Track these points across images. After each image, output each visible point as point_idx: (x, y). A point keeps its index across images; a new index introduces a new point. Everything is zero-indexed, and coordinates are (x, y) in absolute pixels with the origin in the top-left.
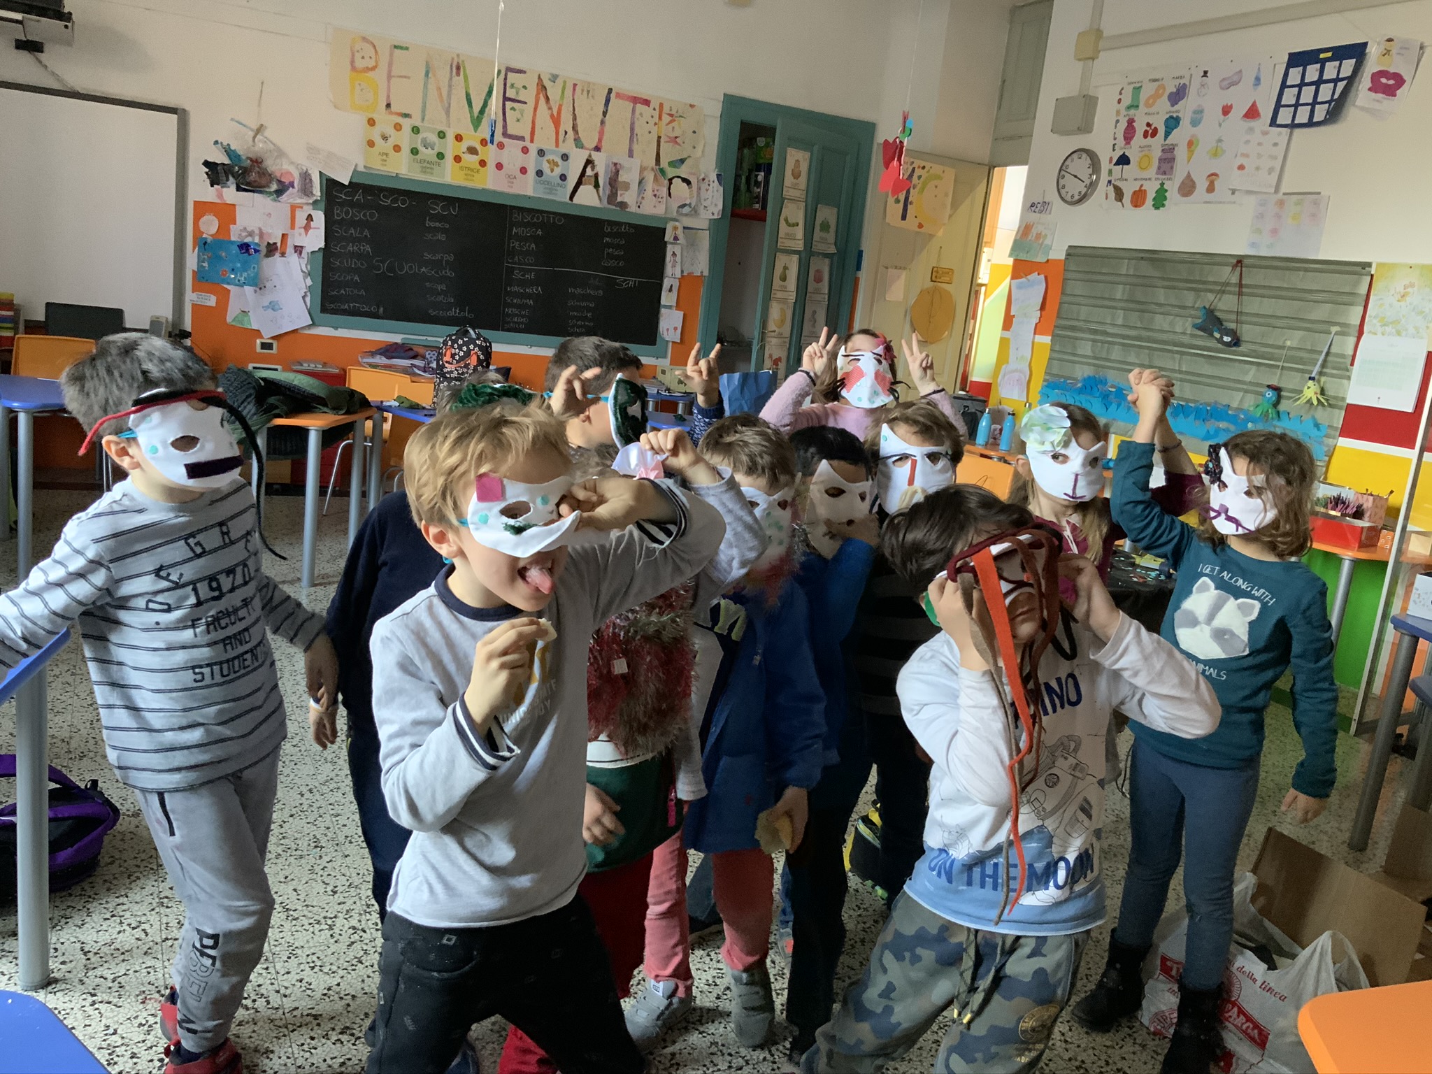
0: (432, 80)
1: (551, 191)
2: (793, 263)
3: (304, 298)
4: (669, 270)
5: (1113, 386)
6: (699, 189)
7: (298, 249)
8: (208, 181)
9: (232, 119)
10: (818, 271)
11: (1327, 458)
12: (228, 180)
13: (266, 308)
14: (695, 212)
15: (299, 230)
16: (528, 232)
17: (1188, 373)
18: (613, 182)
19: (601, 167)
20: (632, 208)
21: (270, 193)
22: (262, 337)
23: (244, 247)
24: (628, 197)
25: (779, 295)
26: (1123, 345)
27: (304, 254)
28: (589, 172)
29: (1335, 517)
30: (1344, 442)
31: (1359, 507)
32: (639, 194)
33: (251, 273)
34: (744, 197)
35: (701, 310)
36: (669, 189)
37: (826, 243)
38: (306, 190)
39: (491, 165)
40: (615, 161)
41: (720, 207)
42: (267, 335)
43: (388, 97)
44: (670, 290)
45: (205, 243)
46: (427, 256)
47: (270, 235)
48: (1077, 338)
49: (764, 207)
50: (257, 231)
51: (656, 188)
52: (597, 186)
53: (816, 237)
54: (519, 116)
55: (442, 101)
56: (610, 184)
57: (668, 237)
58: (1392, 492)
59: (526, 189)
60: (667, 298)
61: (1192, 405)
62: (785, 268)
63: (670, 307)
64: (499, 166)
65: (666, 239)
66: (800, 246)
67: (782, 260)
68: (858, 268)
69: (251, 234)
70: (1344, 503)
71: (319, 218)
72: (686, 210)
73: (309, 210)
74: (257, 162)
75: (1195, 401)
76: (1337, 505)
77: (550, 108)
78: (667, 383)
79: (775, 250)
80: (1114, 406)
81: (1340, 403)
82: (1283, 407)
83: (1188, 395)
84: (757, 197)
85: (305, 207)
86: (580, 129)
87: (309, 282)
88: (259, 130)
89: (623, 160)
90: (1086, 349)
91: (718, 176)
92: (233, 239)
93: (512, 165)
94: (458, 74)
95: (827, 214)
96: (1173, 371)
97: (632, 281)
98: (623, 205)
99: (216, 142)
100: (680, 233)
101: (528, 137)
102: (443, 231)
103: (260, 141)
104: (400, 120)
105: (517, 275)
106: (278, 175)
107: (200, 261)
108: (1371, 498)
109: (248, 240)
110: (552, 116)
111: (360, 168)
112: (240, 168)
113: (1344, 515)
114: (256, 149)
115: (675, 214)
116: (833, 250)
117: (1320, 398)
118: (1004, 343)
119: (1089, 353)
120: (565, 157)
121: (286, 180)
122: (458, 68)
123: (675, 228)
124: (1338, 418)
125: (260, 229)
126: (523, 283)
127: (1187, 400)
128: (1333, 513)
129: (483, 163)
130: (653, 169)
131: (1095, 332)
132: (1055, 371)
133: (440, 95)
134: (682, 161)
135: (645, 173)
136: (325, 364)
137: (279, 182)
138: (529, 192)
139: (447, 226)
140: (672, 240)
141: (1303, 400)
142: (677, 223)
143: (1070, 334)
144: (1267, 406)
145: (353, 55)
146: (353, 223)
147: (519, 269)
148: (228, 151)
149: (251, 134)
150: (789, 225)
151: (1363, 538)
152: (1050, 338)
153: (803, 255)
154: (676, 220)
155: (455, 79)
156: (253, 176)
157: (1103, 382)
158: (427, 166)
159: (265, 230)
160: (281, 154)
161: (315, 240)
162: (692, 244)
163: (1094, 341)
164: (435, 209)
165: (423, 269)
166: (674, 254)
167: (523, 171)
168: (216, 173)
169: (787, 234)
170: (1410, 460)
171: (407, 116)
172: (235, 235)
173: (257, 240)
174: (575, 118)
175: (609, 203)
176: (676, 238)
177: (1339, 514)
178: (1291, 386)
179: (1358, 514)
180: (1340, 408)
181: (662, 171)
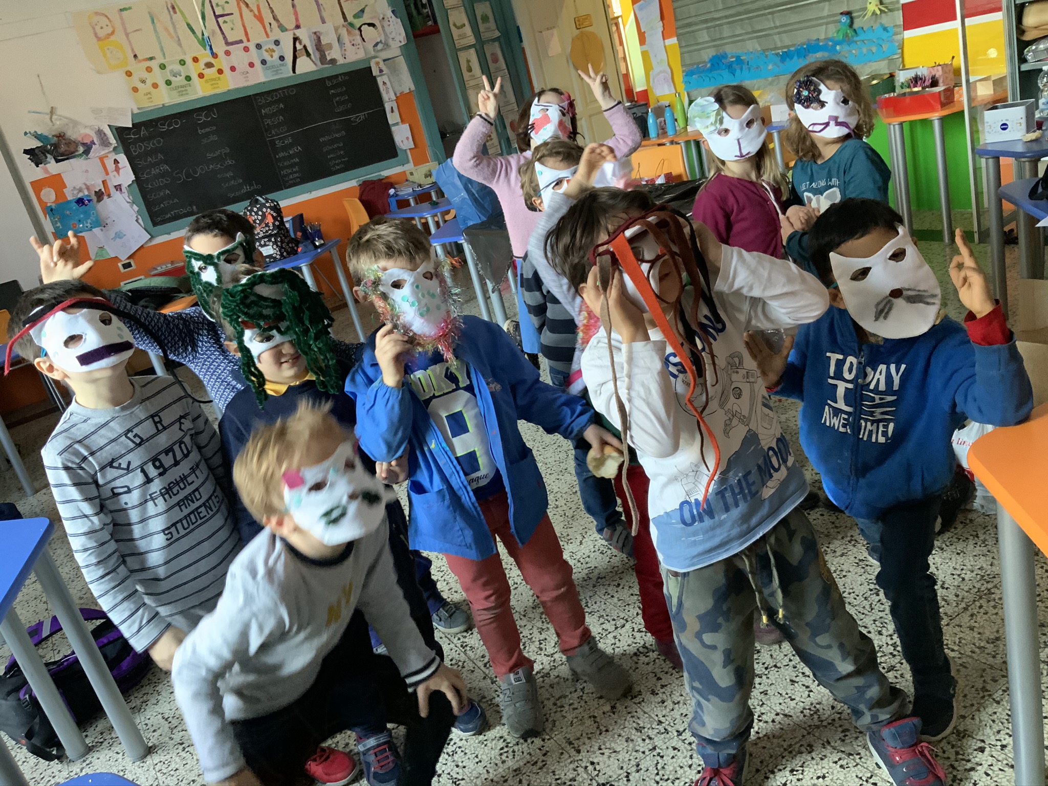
0: (158, 25)
1: (277, 72)
2: (472, 55)
3: (137, 221)
4: (385, 96)
5: (732, 57)
6: (383, 27)
7: (118, 188)
8: (33, 164)
9: (29, 112)
10: (493, 54)
11: (900, 51)
12: (46, 157)
13: (114, 239)
14: (387, 46)
15: (112, 174)
16: (274, 108)
17: (782, 26)
18: (319, 46)
19: (307, 40)
20: (341, 61)
21: (81, 155)
22: (121, 261)
23: (80, 201)
24: (334, 53)
25: (472, 83)
26: (729, 23)
27: (124, 189)
28: (299, 47)
29: (917, 92)
30: (908, 34)
31: (933, 77)
32: (341, 48)
33: (93, 218)
34: (418, 20)
35: (420, 117)
36: (361, 35)
37: (491, 30)
38: (105, 143)
39: (227, 70)
40: (314, 31)
41: (404, 34)
42: (124, 258)
43: (133, 50)
44: (392, 111)
45: (52, 210)
46: (210, 156)
47: (93, 185)
48: (693, 32)
49: (435, 22)
50: (84, 187)
51: (351, 38)
52: (308, 55)
53: (482, 29)
54: (232, 26)
55: (172, 37)
56: (317, 49)
57: (375, 72)
58: (953, 57)
59: (259, 78)
60: (393, 118)
61: (792, 49)
62: (468, 61)
63: (397, 124)
64: (233, 69)
65: (374, 74)
66: (472, 40)
67: (463, 57)
68: (521, 41)
69: (80, 190)
70: (921, 79)
71: (123, 159)
72: (380, 47)
73: (113, 156)
74: (61, 136)
75: (793, 45)
76: (916, 82)
77: (251, 11)
78: (417, 181)
79: (456, 51)
80: (738, 72)
81: (897, 6)
82: (857, 24)
83: (787, 42)
84: (428, 16)
85: (109, 155)
86: (279, 17)
87: (136, 208)
88: (52, 111)
89: (320, 28)
90: (704, 36)
91: (393, 12)
92: (69, 198)
93: (242, 65)
94: (175, 12)
95: (482, 9)
96: (771, 28)
97: (362, 116)
98: (333, 61)
99: (26, 134)
100: (382, 65)
101: (245, 39)
102: (213, 133)
103: (56, 120)
104: (149, 63)
105: (279, 144)
106: (80, 139)
107: (54, 223)
108: (940, 68)
109: (80, 195)
110: (255, 16)
111: (136, 111)
112: (51, 145)
113: (924, 88)
114: (56, 127)
115: (373, 53)
116: (497, 34)
117: (881, 7)
118: (645, 55)
119: (707, 39)
120: (277, 43)
121: (88, 141)
122: (173, 8)
123: (378, 63)
124: (899, 17)
125: (85, 184)
126: (285, 148)
127: (788, 47)
128: (916, 89)
129: (220, 72)
130: (343, 26)
131: (706, 21)
132: (688, 62)
133: (169, 34)
134: (362, 11)
135: (340, 31)
136: (172, 263)
137: (83, 144)
138: (262, 79)
139: (214, 128)
140: (378, 73)
141: (869, 14)
142: (377, 60)
143: (689, 30)
144: (845, 29)
145: (94, 29)
146: (148, 154)
147: (280, 139)
148: (37, 137)
149: (48, 117)
150: (458, 28)
151: (942, 99)
152: (675, 39)
153: (478, 47)
154: (375, 57)
155: (174, 16)
156: (63, 148)
157: (724, 56)
158: (181, 90)
159: (88, 183)
160: (75, 123)
161: (127, 176)
162: (394, 70)
163: (707, 28)
164: (200, 120)
165: (211, 167)
166: (384, 83)
167: (251, 65)
168: (36, 156)
169: (459, 35)
170: (956, 29)
171: (151, 59)
172: (70, 195)
173: (86, 193)
174: (272, 12)
175: (322, 64)
176: (381, 71)
177: (920, 89)
178: (858, 7)
179: (934, 83)
180: (898, 10)
181: (351, 25)
